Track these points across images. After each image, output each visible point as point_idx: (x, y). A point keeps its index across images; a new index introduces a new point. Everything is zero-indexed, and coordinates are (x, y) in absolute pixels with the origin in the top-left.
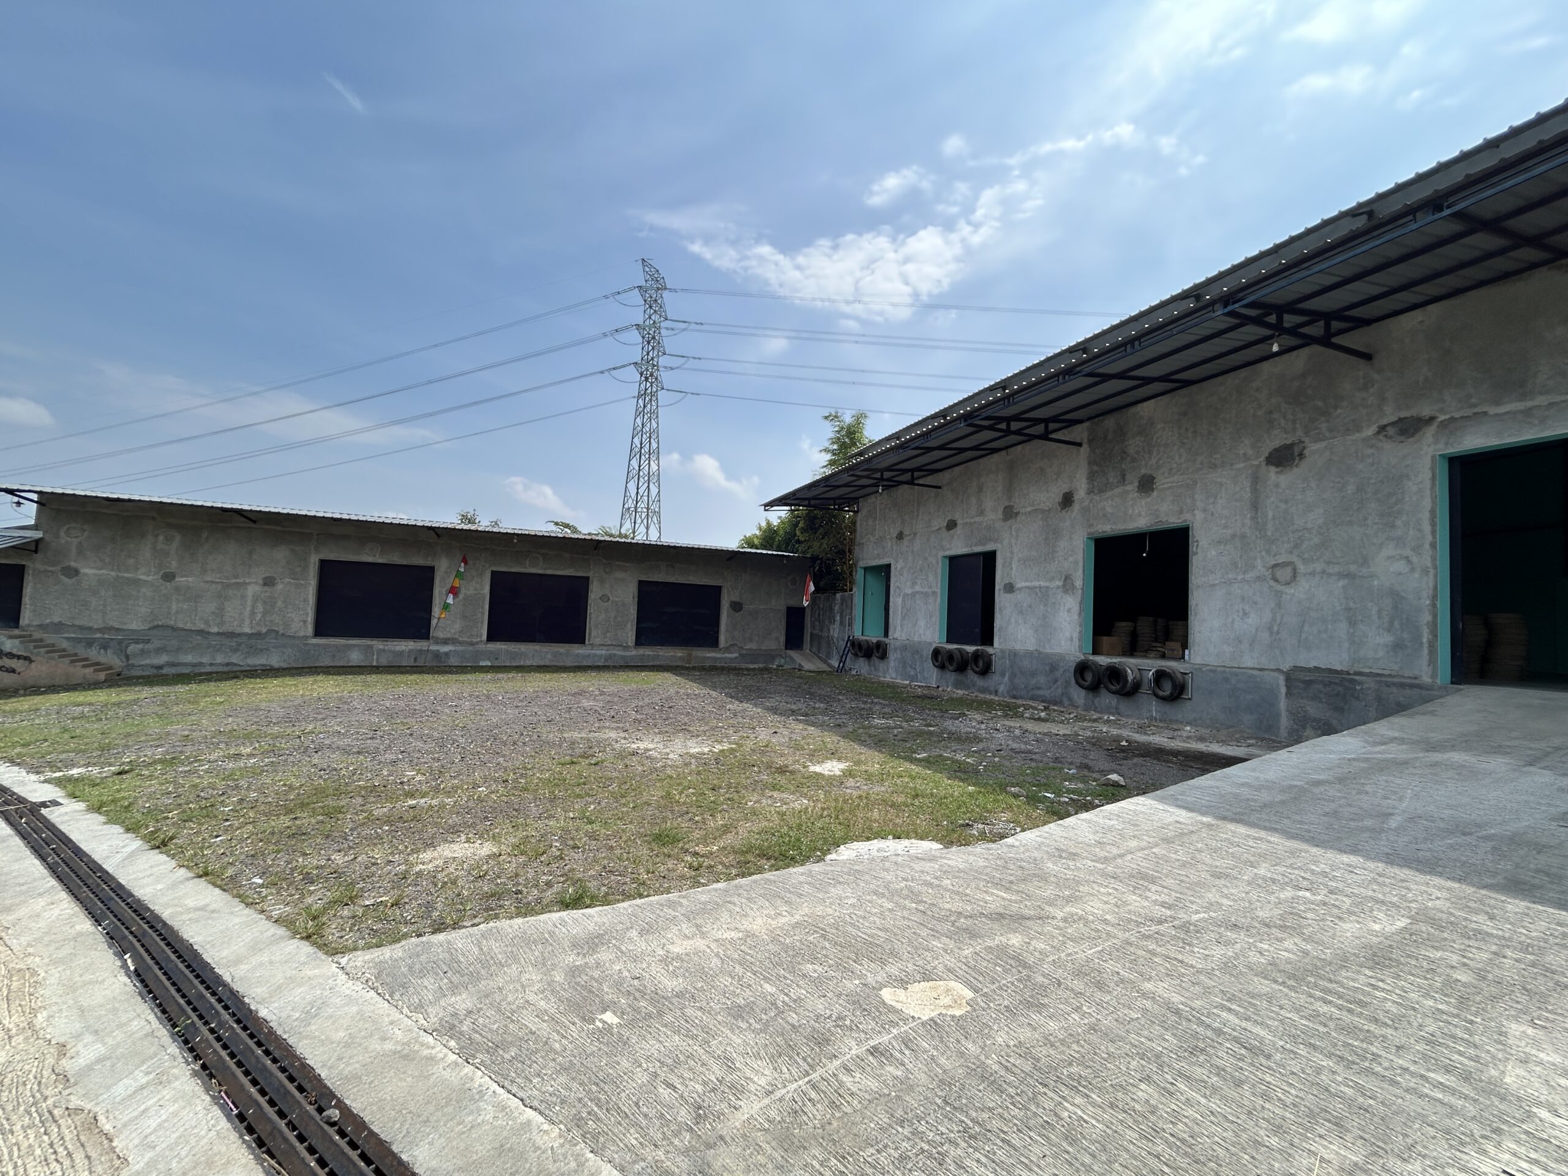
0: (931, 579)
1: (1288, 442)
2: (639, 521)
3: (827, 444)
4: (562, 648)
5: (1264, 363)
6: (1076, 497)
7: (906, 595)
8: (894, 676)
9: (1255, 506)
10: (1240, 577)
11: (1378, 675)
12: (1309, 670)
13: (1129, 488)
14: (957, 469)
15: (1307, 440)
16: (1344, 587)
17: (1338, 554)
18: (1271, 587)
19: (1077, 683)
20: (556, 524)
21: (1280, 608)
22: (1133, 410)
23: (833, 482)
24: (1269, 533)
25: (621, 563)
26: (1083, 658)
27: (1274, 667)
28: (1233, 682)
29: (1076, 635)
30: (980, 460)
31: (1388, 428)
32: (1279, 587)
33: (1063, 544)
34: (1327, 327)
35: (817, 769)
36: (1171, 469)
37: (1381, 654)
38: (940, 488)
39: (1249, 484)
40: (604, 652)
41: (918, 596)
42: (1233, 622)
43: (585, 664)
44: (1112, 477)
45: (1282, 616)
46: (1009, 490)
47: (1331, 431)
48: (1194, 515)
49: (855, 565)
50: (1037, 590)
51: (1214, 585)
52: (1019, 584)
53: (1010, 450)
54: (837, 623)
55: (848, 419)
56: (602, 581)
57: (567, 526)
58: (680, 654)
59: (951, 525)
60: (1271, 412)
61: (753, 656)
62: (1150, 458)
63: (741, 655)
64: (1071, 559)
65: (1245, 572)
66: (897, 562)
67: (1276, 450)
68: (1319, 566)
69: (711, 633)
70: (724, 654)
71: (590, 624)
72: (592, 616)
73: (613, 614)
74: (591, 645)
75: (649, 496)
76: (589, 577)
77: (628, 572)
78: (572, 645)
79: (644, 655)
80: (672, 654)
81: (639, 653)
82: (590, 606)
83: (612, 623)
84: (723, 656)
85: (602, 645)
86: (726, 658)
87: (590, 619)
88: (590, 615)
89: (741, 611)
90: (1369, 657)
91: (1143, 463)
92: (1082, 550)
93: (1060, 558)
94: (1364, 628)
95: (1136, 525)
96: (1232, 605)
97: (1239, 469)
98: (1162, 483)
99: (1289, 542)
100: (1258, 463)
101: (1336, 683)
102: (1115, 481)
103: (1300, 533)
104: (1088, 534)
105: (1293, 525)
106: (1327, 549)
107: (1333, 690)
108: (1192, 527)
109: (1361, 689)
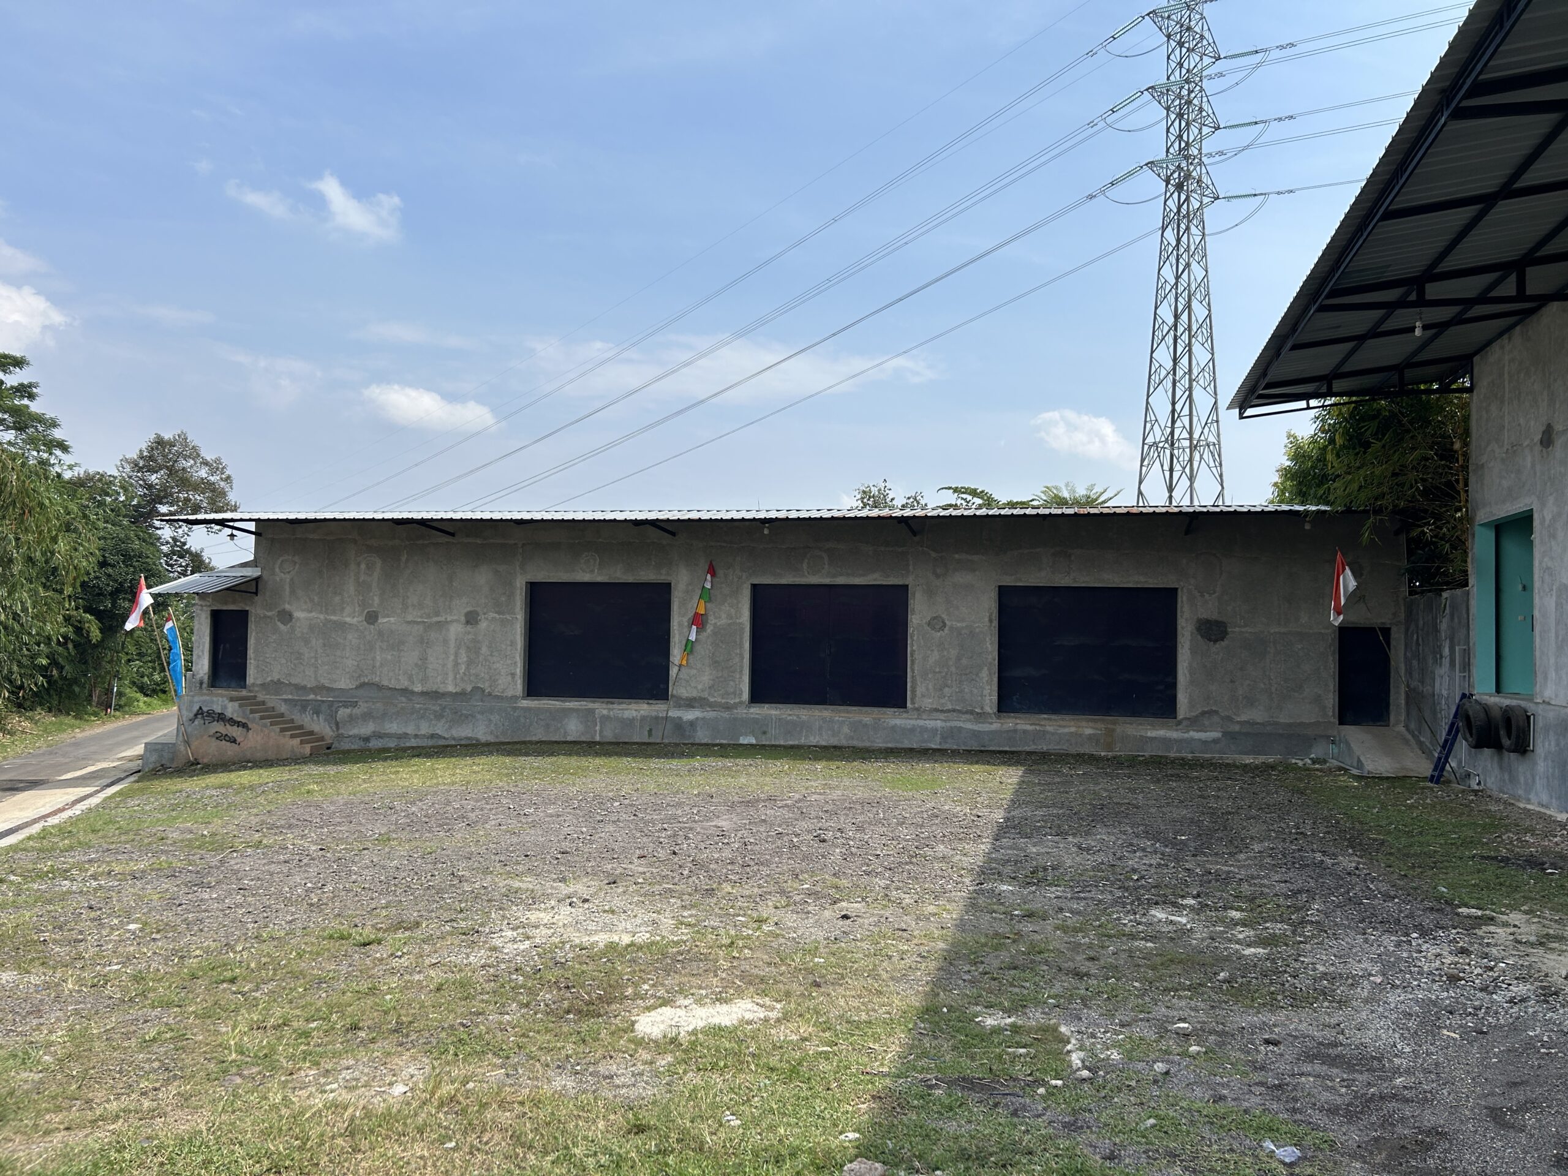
4: (867, 716)
25: (963, 556)
40: (939, 724)
43: (906, 744)
49: (1469, 519)
54: (1446, 662)
56: (930, 593)
58: (1089, 731)
61: (1257, 738)
63: (1230, 736)
66: (1543, 505)
69: (1161, 687)
70: (1188, 732)
71: (913, 671)
72: (916, 656)
73: (954, 653)
74: (917, 709)
75: (1191, 415)
76: (907, 586)
77: (977, 573)
78: (884, 709)
79: (1015, 731)
80: (1073, 729)
81: (1006, 727)
82: (911, 637)
83: (953, 669)
84: (1186, 735)
85: (936, 710)
86: (1193, 739)
87: (913, 662)
88: (912, 656)
89: (1222, 640)
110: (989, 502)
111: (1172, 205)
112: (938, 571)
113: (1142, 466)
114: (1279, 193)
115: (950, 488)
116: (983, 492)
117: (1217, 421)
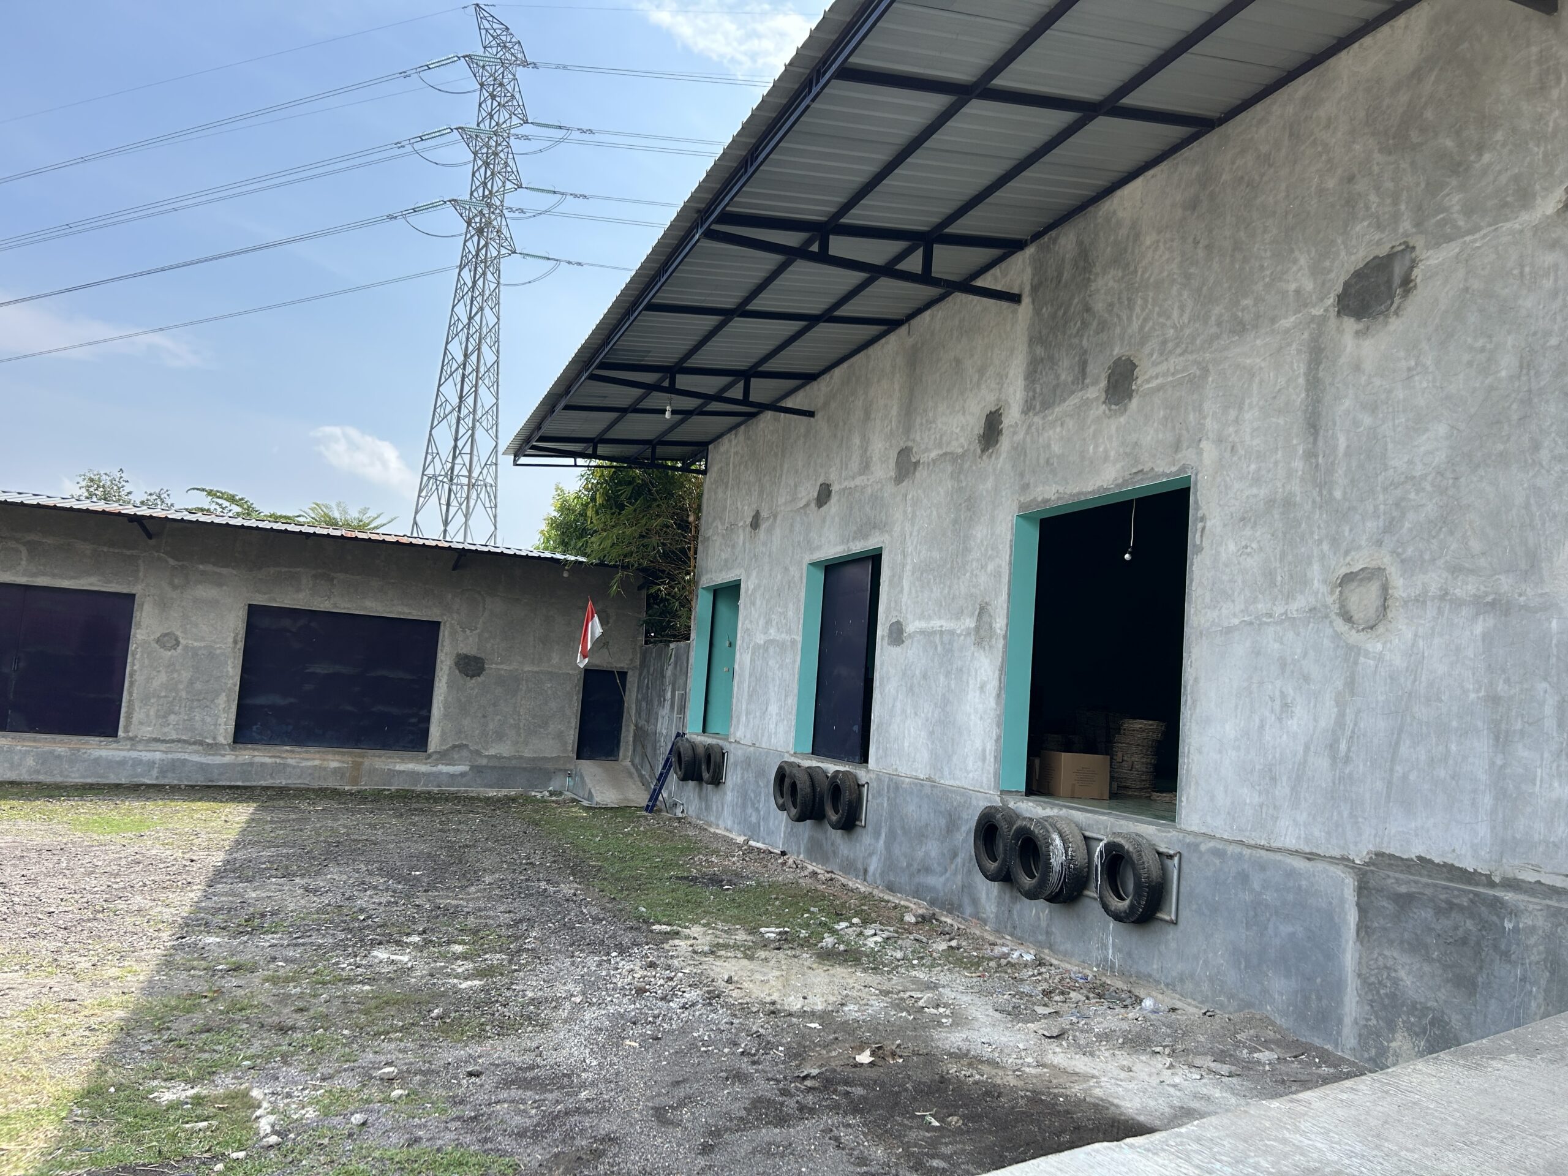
0: (790, 614)
1: (1383, 251)
2: (454, 503)
4: (61, 746)
5: (1343, 54)
6: (1005, 423)
7: (757, 647)
8: (729, 823)
9: (1313, 425)
10: (1279, 610)
11: (1555, 890)
13: (1091, 393)
14: (837, 372)
15: (1419, 242)
16: (1485, 636)
17: (1476, 545)
18: (1337, 636)
19: (979, 861)
21: (1353, 693)
24: (1338, 494)
25: (209, 568)
26: (997, 802)
27: (1336, 853)
28: (1256, 886)
29: (990, 746)
32: (1354, 637)
33: (980, 532)
36: (1164, 343)
38: (811, 414)
39: (1302, 369)
40: (158, 756)
41: (771, 650)
42: (1262, 727)
43: (112, 779)
44: (1065, 370)
45: (1359, 711)
46: (909, 411)
47: (1468, 211)
48: (1200, 453)
49: (695, 582)
50: (937, 638)
51: (1229, 630)
52: (912, 626)
53: (914, 322)
54: (668, 704)
56: (163, 605)
57: (232, 499)
58: (334, 764)
59: (824, 495)
60: (1351, 179)
61: (503, 771)
62: (1130, 319)
63: (477, 770)
64: (990, 567)
65: (1289, 597)
66: (748, 577)
67: (1358, 275)
68: (1433, 580)
69: (414, 720)
70: (437, 765)
71: (130, 694)
72: (137, 677)
73: (186, 675)
74: (131, 739)
75: (471, 454)
76: (134, 595)
77: (225, 588)
78: (87, 738)
79: (251, 764)
80: (317, 763)
81: (240, 759)
82: (133, 655)
83: (184, 694)
84: (434, 769)
85: (156, 740)
86: (441, 773)
87: (132, 684)
88: (131, 676)
89: (479, 675)
90: (1536, 837)
91: (1118, 330)
92: (1008, 546)
93: (975, 564)
94: (1526, 754)
95: (1099, 483)
96: (1261, 683)
97: (1287, 331)
98: (1146, 377)
99: (1376, 515)
100: (1321, 311)
101: (1461, 908)
102: (1070, 379)
103: (1399, 492)
104: (1021, 507)
105: (1386, 470)
106: (1451, 533)
107: (1456, 928)
108: (1196, 483)
109: (1516, 930)
110: (249, 512)
111: (471, 247)
112: (176, 581)
113: (419, 496)
114: (569, 263)
115: (203, 490)
116: (242, 499)
117: (496, 464)
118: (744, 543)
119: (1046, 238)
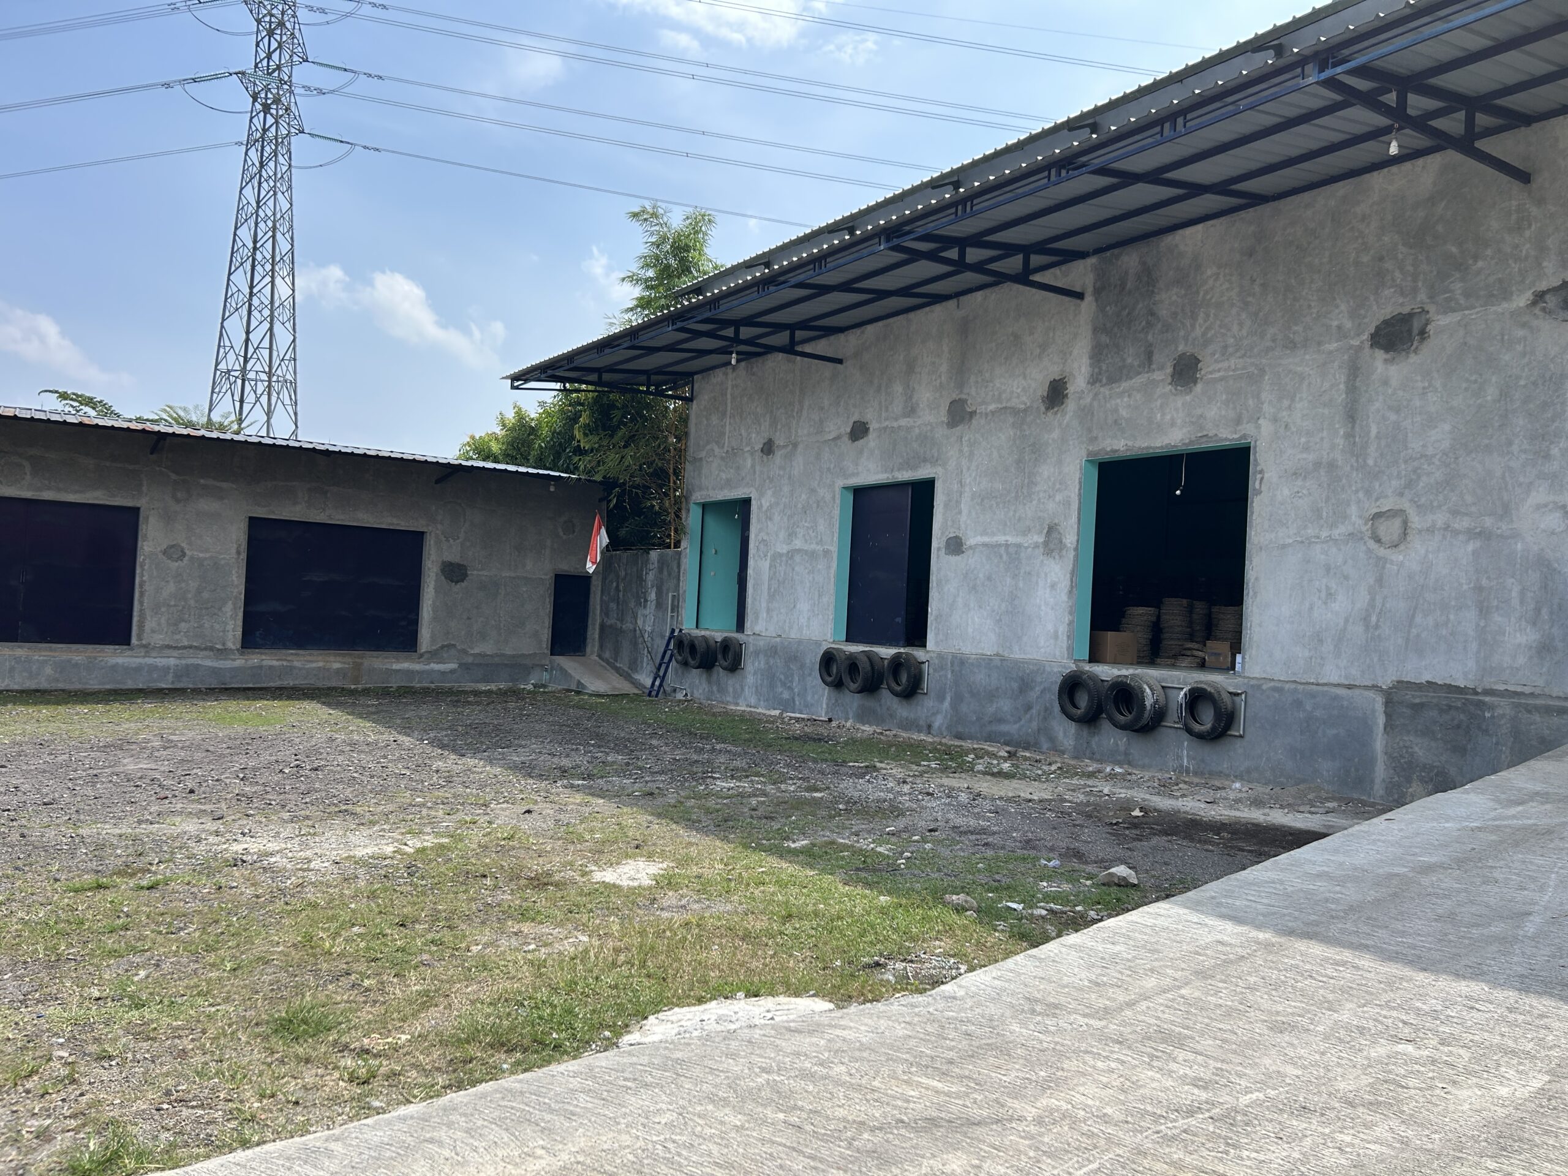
0: (821, 528)
1: (1406, 310)
2: (250, 398)
3: (634, 267)
4: (78, 654)
5: (1375, 174)
6: (1071, 389)
7: (777, 556)
8: (753, 701)
9: (1351, 415)
10: (1324, 534)
11: (1516, 694)
12: (1419, 687)
13: (1158, 376)
14: (870, 329)
15: (1432, 309)
16: (1474, 552)
17: (1469, 499)
18: (1369, 551)
19: (1064, 711)
20: (64, 396)
21: (1381, 586)
22: (1169, 240)
23: (645, 340)
24: (1370, 462)
25: (210, 482)
26: (1074, 667)
27: (1369, 683)
28: (1308, 708)
29: (1063, 629)
30: (912, 315)
31: (1548, 297)
32: (1382, 552)
33: (1046, 471)
34: (1470, 121)
35: (608, 876)
36: (1226, 347)
37: (1521, 660)
38: (840, 361)
39: (1343, 379)
40: (172, 662)
41: (797, 558)
42: (1311, 608)
43: (130, 685)
44: (1131, 356)
45: (1385, 598)
46: (961, 372)
47: (1467, 295)
48: (1258, 427)
49: (686, 498)
50: (1002, 550)
51: (1284, 547)
52: (971, 540)
53: (963, 299)
55: (676, 220)
56: (168, 518)
57: (90, 402)
58: (336, 666)
59: (859, 431)
60: (1381, 259)
61: (488, 667)
62: (1193, 326)
63: (463, 666)
64: (1058, 497)
65: (1333, 526)
66: (762, 495)
67: (1386, 323)
68: (1440, 518)
69: (403, 623)
70: (429, 664)
71: (141, 603)
72: (147, 587)
73: (193, 585)
74: (145, 646)
75: (271, 348)
76: (138, 509)
77: (226, 501)
78: (102, 647)
79: (261, 667)
80: (321, 664)
81: (250, 663)
82: (142, 566)
83: (192, 603)
84: (427, 667)
85: (169, 647)
86: (433, 671)
87: (142, 594)
88: (141, 586)
89: (462, 581)
90: (1505, 665)
91: (1182, 333)
92: (1077, 481)
93: (1042, 495)
94: (1500, 619)
95: (1166, 441)
96: (1310, 581)
97: (1330, 352)
98: (1210, 369)
99: (1399, 477)
100: (1358, 343)
101: (1457, 708)
102: (1136, 363)
103: (1416, 464)
104: (1089, 454)
105: (1407, 449)
106: (1453, 491)
107: (1453, 720)
108: (1255, 447)
109: (1493, 717)
111: (258, 123)
112: (179, 495)
113: (213, 392)
115: (56, 392)
117: (295, 360)
118: (753, 466)
119: (1108, 254)
